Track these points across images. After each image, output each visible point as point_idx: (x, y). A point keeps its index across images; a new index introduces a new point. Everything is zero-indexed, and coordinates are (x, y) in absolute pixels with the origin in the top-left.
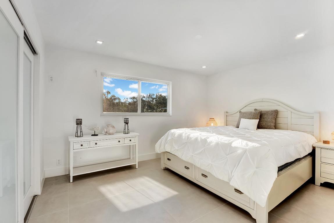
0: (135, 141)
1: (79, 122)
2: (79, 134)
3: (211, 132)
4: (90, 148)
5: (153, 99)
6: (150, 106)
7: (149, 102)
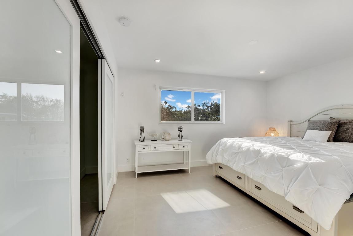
0: (188, 148)
1: (142, 129)
2: (142, 140)
3: (267, 143)
4: (151, 152)
5: (208, 107)
6: (205, 115)
7: (203, 110)
